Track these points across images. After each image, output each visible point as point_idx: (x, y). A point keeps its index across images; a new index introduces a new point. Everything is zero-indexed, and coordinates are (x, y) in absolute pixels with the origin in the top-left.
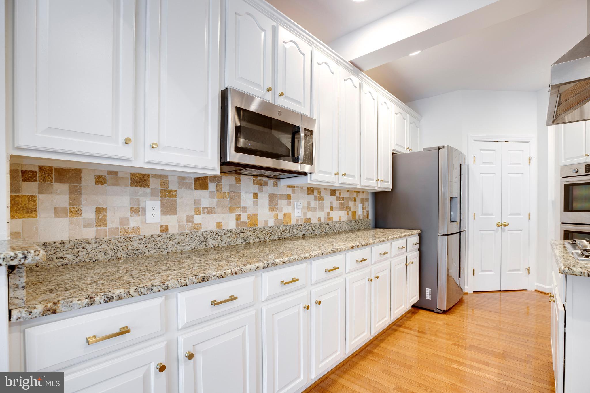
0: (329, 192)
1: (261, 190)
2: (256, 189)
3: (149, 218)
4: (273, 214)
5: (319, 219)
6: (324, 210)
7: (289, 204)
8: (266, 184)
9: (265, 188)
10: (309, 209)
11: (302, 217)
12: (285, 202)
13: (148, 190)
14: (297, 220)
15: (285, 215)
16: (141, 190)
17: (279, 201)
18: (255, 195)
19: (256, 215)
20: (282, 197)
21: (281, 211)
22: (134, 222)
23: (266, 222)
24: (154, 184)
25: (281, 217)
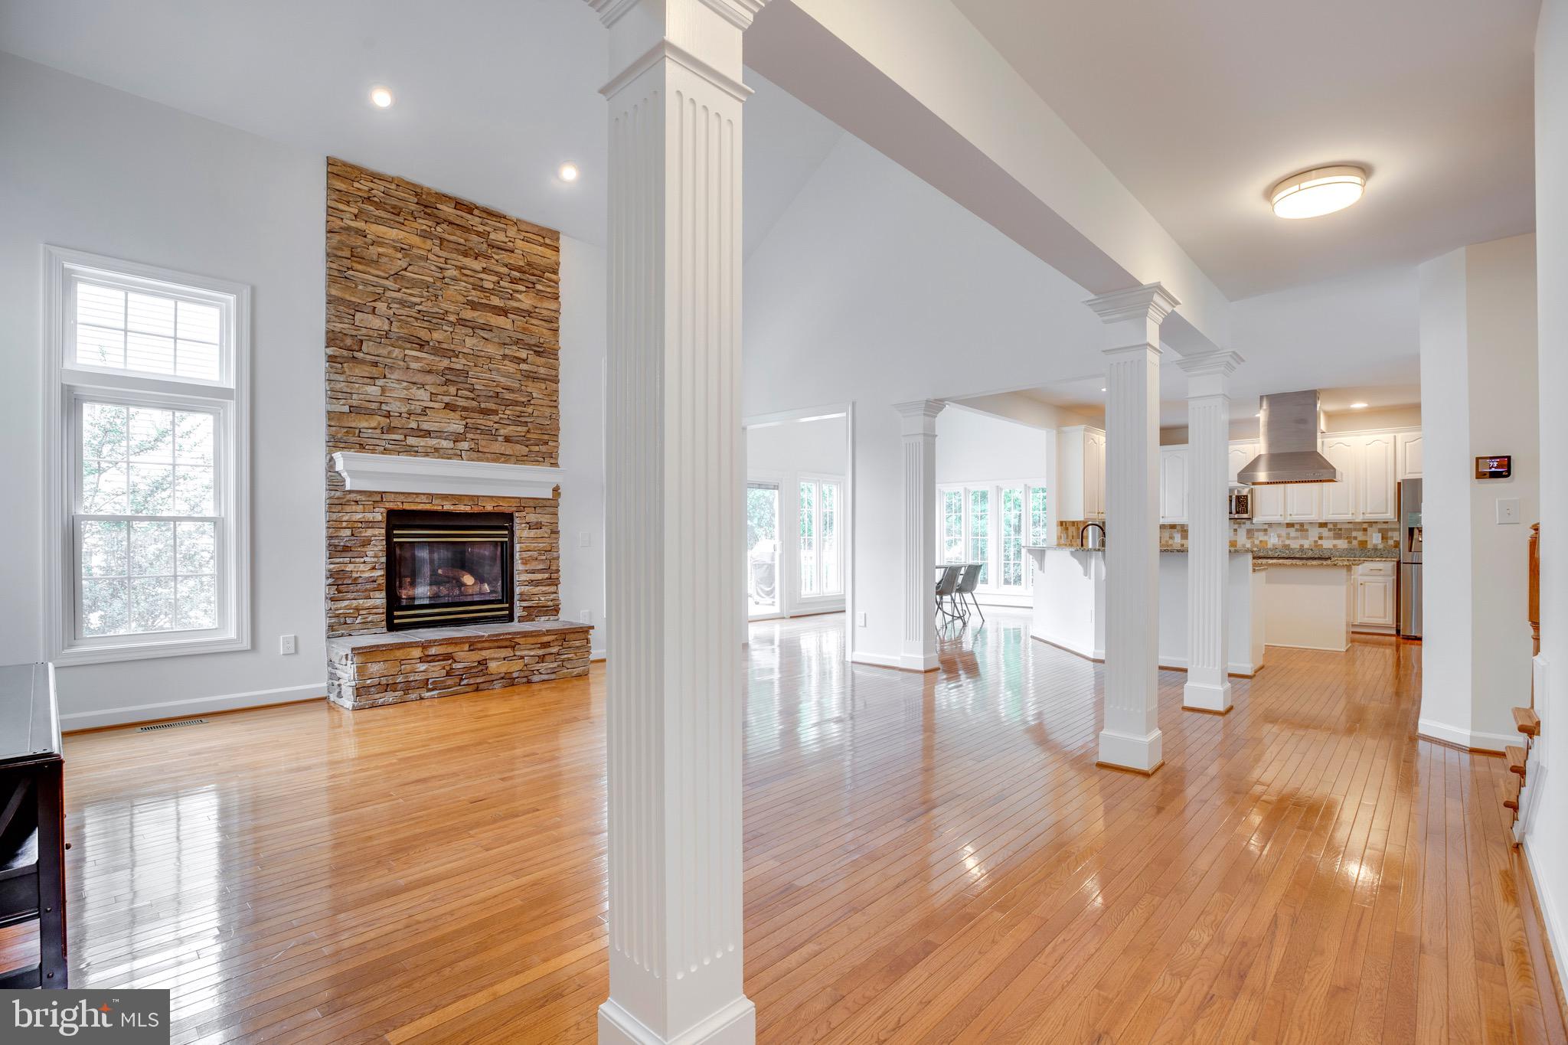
0: (1318, 525)
1: (1240, 527)
2: (1236, 526)
3: (1176, 541)
4: (1250, 541)
5: (1302, 546)
6: (1310, 539)
7: (1266, 534)
8: (1244, 523)
9: (1243, 526)
10: (1288, 537)
11: (1280, 543)
12: (1262, 533)
13: (1176, 530)
14: (1273, 545)
15: (1261, 541)
16: (1173, 530)
17: (1256, 534)
18: (1235, 530)
19: (1236, 541)
20: (1258, 530)
21: (1258, 539)
22: (1170, 542)
23: (1244, 546)
24: (1178, 528)
25: (1257, 542)
